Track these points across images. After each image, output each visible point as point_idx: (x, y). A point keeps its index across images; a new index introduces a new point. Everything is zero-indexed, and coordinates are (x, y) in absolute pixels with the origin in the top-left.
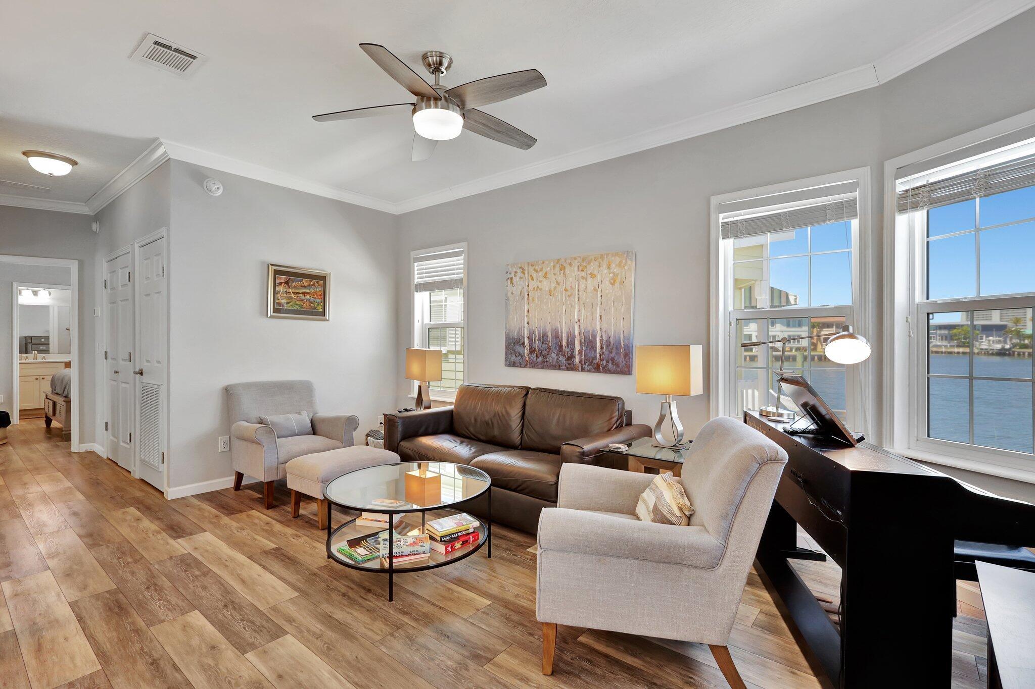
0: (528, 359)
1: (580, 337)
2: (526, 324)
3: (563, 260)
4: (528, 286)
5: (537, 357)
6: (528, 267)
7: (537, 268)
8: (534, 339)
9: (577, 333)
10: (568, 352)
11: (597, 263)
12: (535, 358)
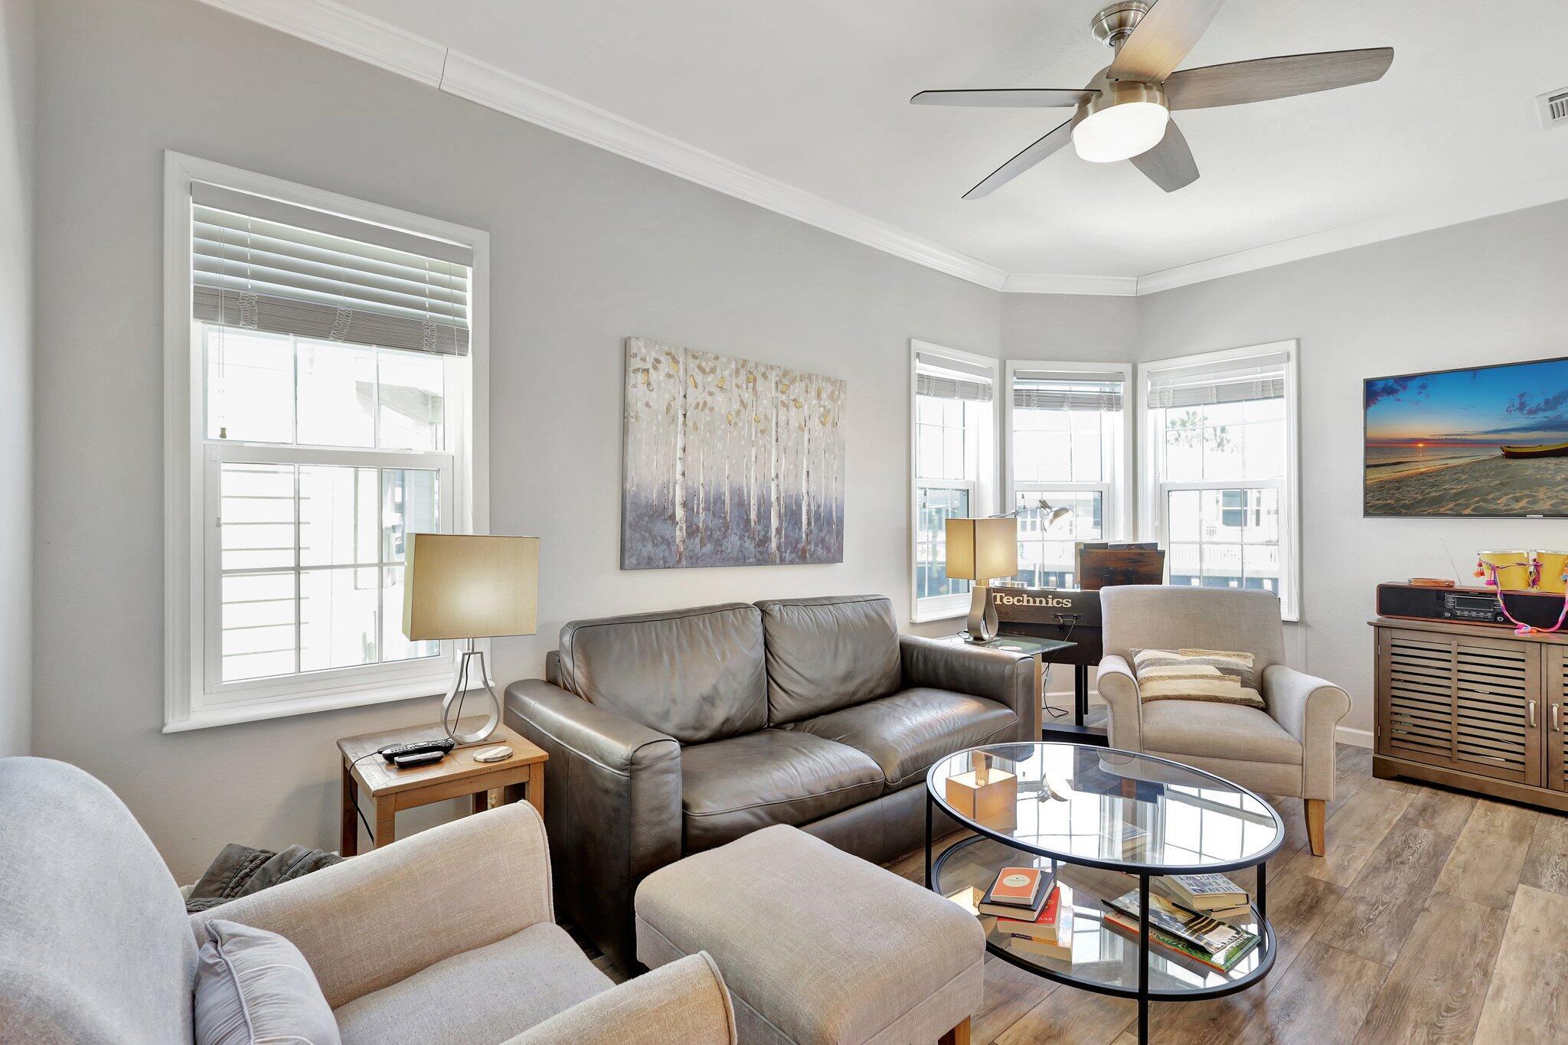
0: (682, 549)
1: (779, 505)
2: (679, 476)
3: (753, 365)
4: (685, 396)
5: (703, 544)
6: (685, 358)
7: (704, 364)
8: (695, 506)
9: (773, 498)
10: (759, 532)
11: (803, 385)
12: (698, 546)
